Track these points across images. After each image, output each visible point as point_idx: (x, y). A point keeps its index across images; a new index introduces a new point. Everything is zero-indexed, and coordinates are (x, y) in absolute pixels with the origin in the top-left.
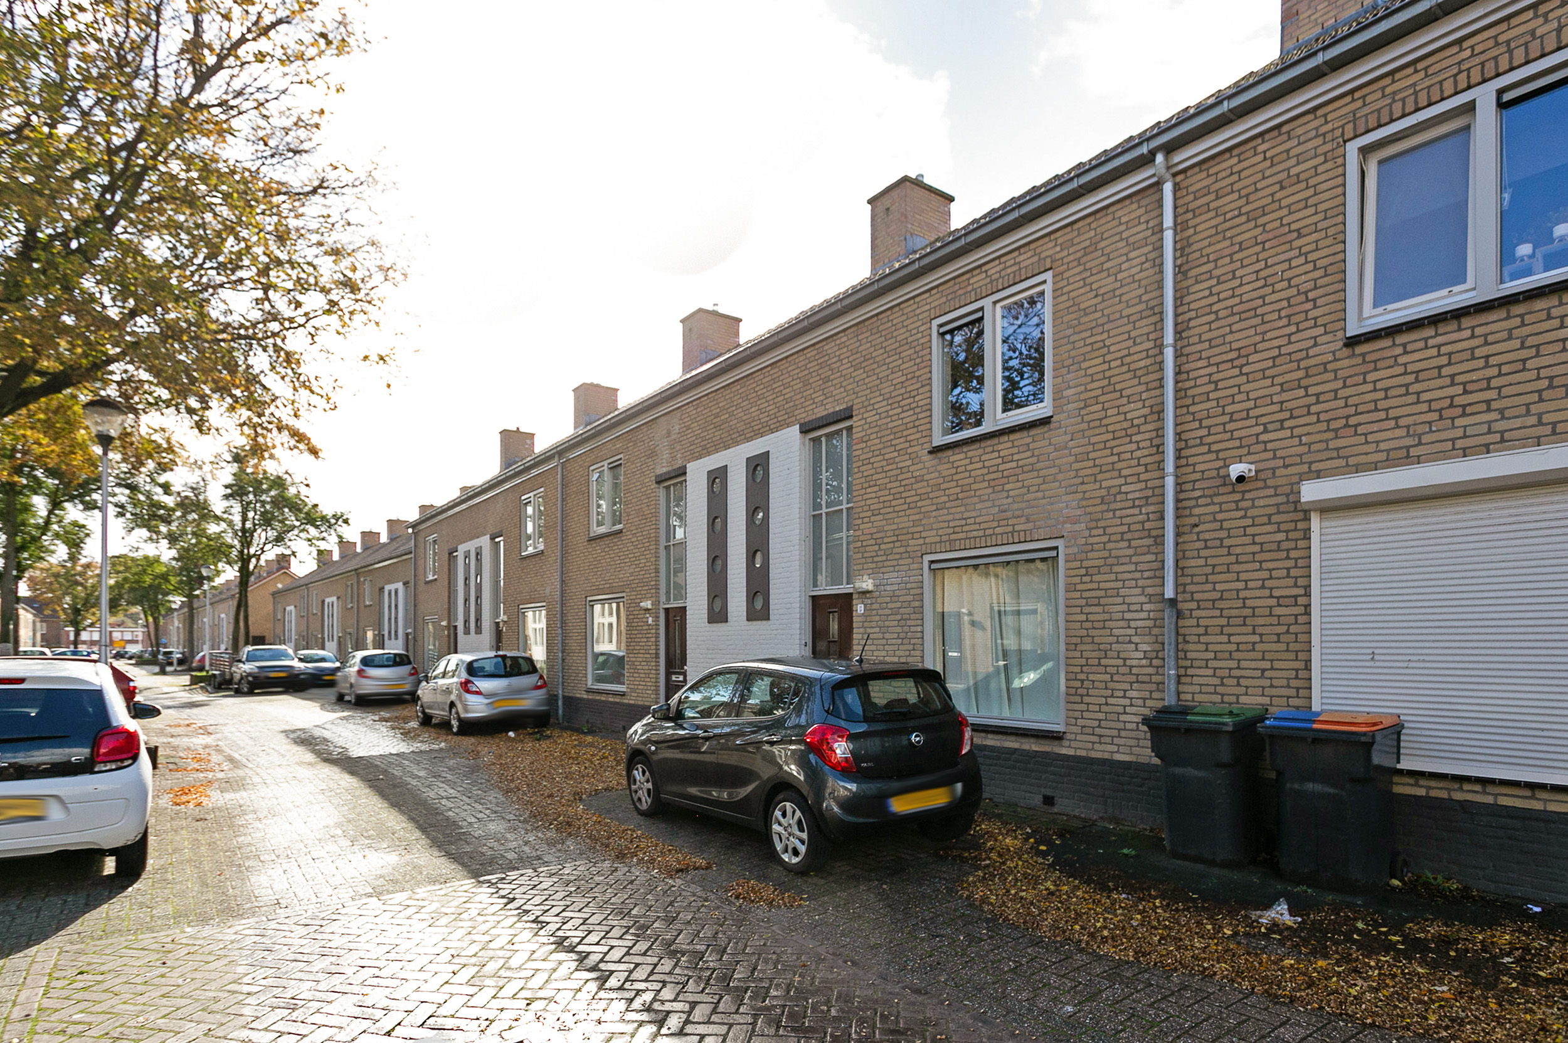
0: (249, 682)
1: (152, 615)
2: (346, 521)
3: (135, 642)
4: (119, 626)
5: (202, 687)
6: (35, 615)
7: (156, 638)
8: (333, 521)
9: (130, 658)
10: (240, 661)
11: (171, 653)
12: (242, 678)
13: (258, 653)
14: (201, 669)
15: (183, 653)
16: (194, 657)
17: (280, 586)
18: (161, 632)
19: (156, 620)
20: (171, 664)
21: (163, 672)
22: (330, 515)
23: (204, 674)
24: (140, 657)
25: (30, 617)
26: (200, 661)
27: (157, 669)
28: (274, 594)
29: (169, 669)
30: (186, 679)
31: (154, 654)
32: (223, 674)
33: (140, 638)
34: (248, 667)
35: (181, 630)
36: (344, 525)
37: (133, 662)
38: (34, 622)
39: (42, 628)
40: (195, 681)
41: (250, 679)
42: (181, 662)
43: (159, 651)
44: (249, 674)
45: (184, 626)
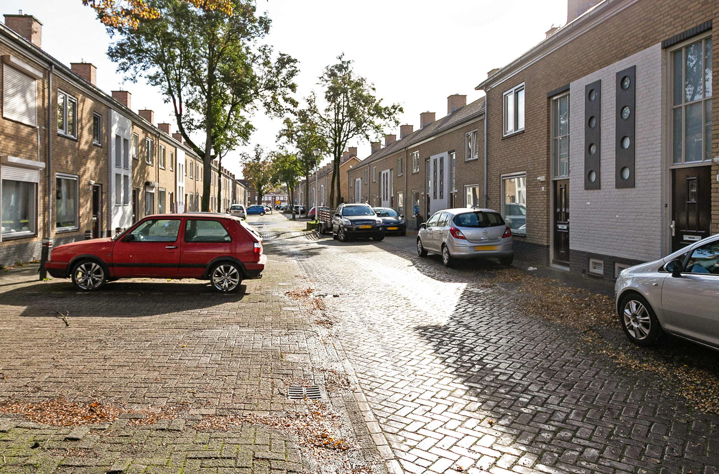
0: (345, 233)
1: (290, 187)
2: (401, 110)
3: (284, 201)
4: (279, 193)
5: (314, 233)
6: (245, 188)
7: (292, 201)
8: (393, 110)
9: (282, 210)
10: (338, 215)
11: (298, 207)
12: (340, 228)
13: (350, 209)
14: (313, 218)
15: (303, 208)
16: (309, 210)
17: (351, 167)
18: (294, 196)
19: (292, 189)
20: (298, 213)
21: (294, 219)
22: (390, 106)
23: (314, 222)
24: (286, 209)
25: (243, 189)
26: (312, 212)
27: (291, 216)
28: (348, 172)
29: (297, 216)
30: (304, 225)
31: (291, 208)
32: (326, 223)
33: (287, 199)
34: (344, 220)
35: (303, 195)
36: (400, 112)
37: (282, 212)
38: (245, 192)
39: (248, 195)
40: (310, 227)
41: (346, 230)
42: (303, 212)
43: (293, 206)
44: (345, 226)
45: (304, 192)
